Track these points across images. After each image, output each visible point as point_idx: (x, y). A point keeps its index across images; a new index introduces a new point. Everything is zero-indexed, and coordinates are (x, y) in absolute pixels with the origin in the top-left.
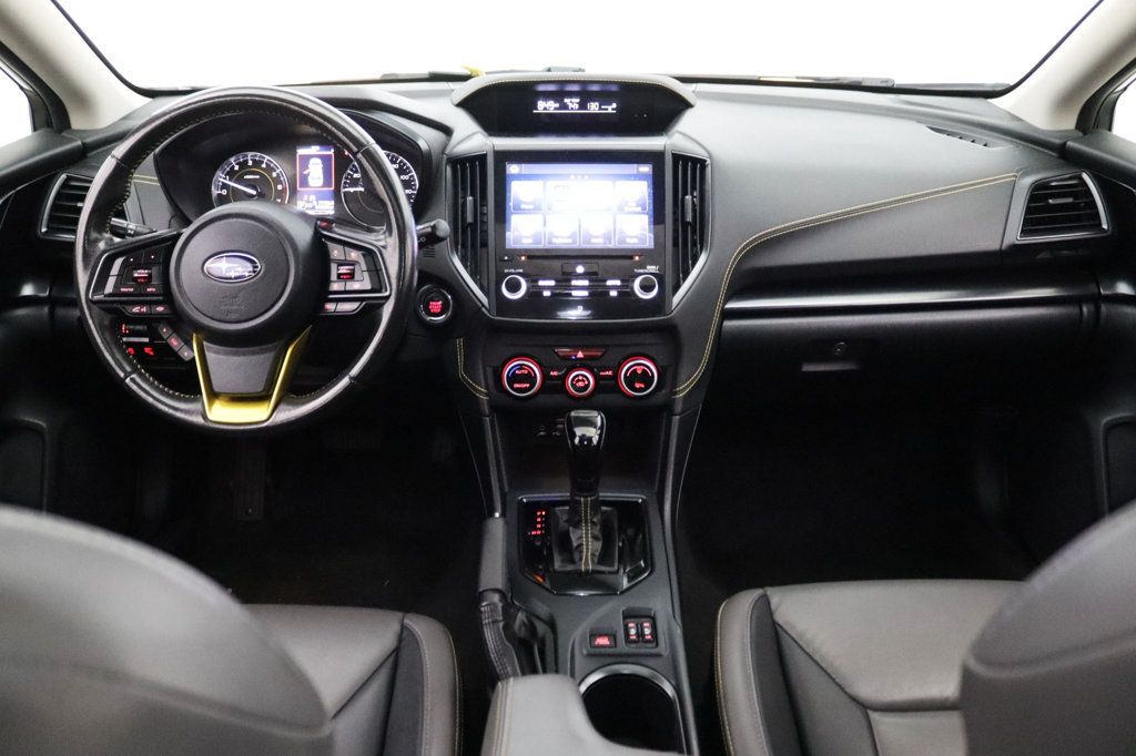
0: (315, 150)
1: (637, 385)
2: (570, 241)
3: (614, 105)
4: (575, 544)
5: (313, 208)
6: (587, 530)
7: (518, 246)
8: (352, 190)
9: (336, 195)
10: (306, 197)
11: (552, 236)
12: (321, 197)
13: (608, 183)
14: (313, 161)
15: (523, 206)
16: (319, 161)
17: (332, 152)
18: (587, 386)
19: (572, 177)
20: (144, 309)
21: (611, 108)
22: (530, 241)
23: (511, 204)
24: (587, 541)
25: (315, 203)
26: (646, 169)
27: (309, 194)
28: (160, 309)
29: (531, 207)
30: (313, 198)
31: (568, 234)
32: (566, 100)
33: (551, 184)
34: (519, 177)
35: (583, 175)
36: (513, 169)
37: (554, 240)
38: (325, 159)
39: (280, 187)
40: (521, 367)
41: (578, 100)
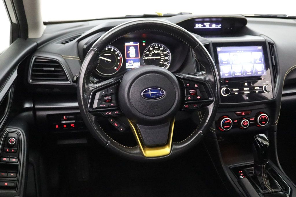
0: (132, 43)
1: (263, 123)
2: (240, 74)
3: (220, 25)
4: (261, 183)
5: (132, 65)
6: (264, 176)
7: (224, 77)
8: (146, 58)
9: (140, 60)
10: (129, 61)
11: (234, 73)
12: (135, 61)
13: (250, 53)
14: (131, 48)
15: (224, 63)
16: (133, 48)
17: (138, 44)
18: (247, 124)
19: (238, 51)
20: (110, 113)
21: (219, 26)
22: (228, 75)
23: (220, 62)
24: (265, 181)
25: (133, 64)
26: (260, 48)
27: (130, 60)
28: (117, 112)
29: (226, 63)
30: (132, 62)
31: (240, 72)
32: (205, 24)
33: (232, 54)
34: (221, 52)
35: (241, 51)
36: (219, 49)
37: (236, 74)
38: (136, 47)
39: (119, 58)
40: (226, 120)
41: (209, 24)
